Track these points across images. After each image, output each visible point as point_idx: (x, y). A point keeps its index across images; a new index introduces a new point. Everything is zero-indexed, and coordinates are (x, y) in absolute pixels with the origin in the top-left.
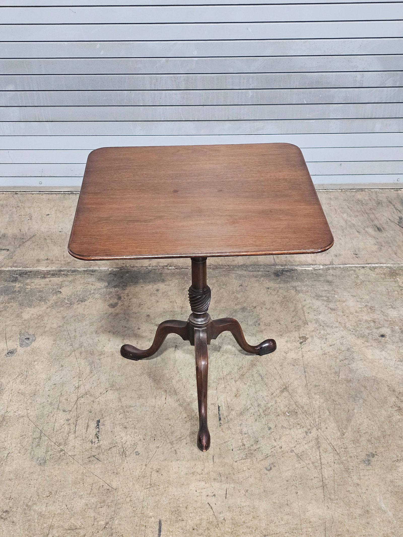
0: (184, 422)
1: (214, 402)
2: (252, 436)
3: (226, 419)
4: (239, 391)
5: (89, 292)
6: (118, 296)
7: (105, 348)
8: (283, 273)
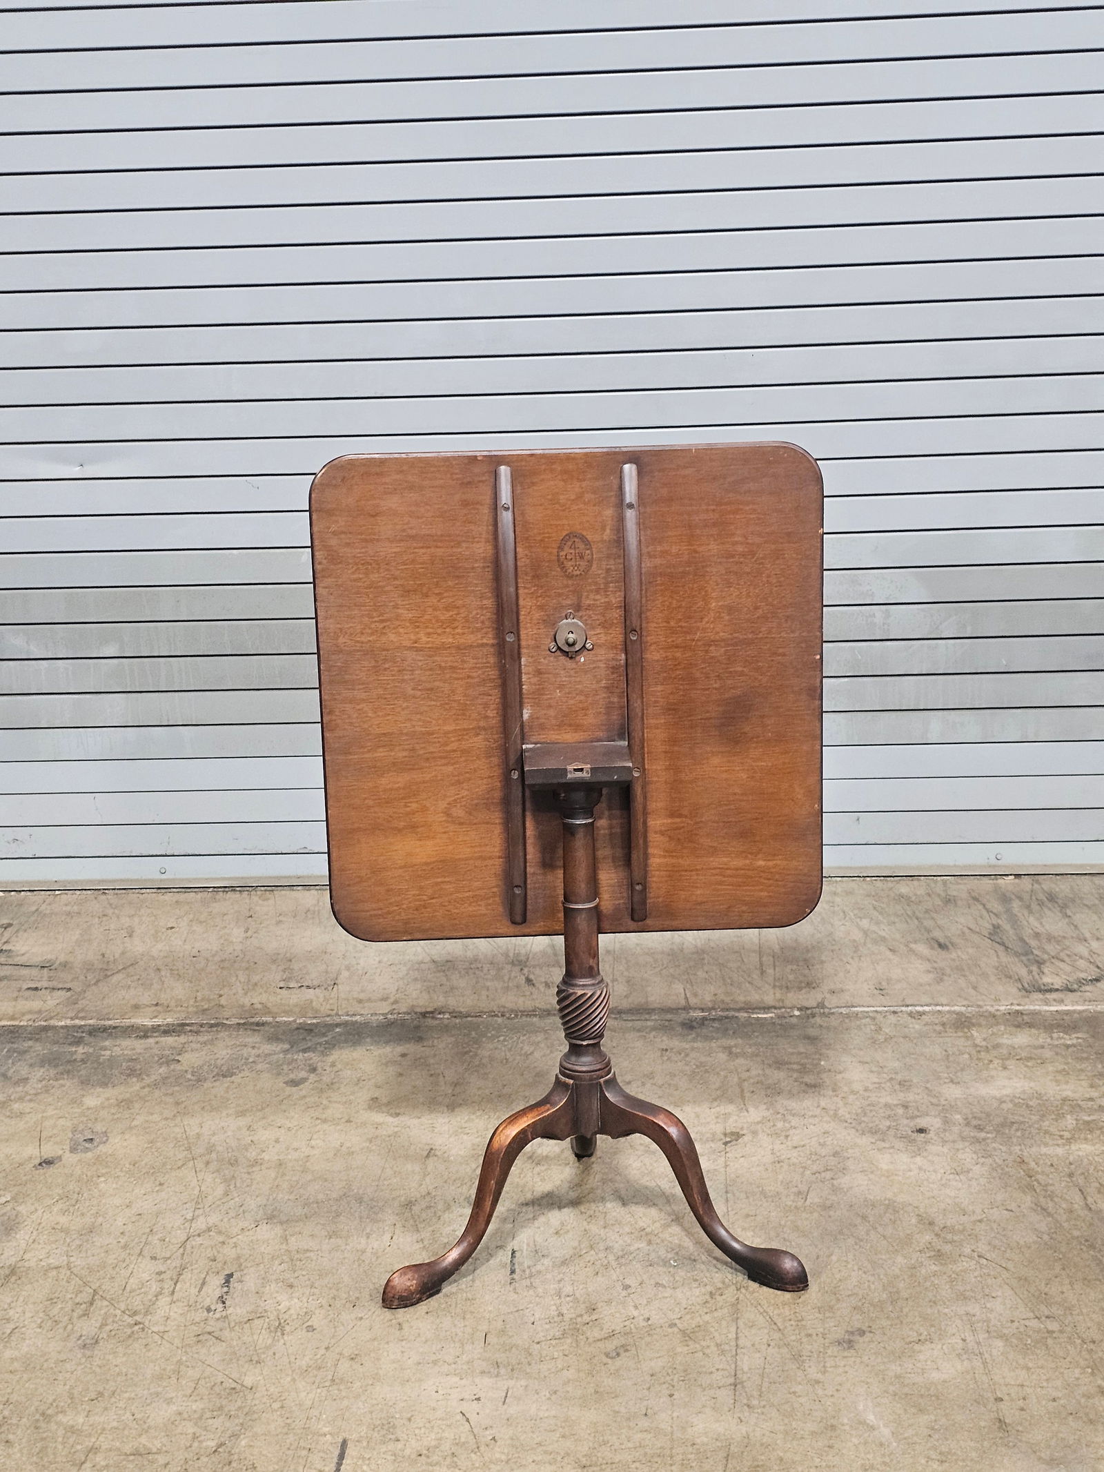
2: (582, 1299)
3: (527, 1272)
4: (566, 1224)
5: (243, 1061)
6: (310, 1065)
7: (264, 1154)
8: (703, 1024)
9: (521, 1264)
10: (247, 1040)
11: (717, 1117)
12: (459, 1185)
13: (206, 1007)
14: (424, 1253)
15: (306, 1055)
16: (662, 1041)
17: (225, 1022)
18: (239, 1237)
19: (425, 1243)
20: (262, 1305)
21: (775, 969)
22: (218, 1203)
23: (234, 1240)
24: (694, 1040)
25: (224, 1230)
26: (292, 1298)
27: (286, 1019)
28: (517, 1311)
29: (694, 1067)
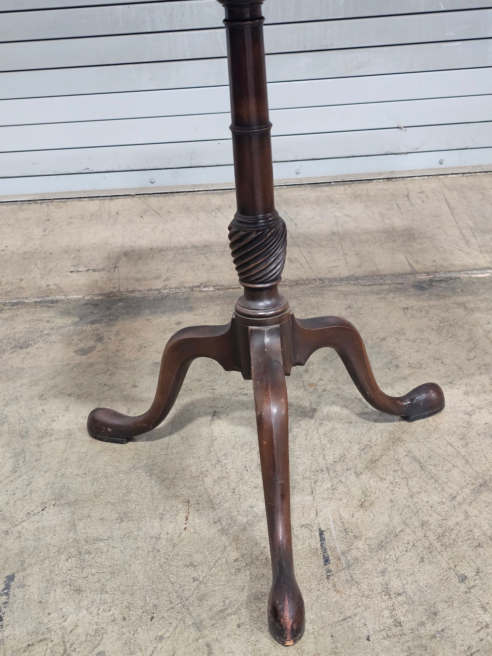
0: (233, 571)
1: (307, 522)
2: (416, 598)
3: (343, 561)
4: (368, 494)
5: (39, 333)
6: (97, 335)
7: (54, 423)
8: (432, 285)
9: (334, 549)
10: (43, 315)
11: (479, 368)
12: (248, 450)
13: (9, 289)
14: (224, 538)
15: (93, 326)
16: (401, 301)
17: (25, 301)
18: (24, 524)
19: (224, 523)
20: (46, 621)
21: (476, 238)
22: (6, 481)
23: (19, 528)
24: (429, 299)
25: (8, 515)
26: (79, 609)
27: (76, 297)
28: (345, 619)
29: (438, 322)
